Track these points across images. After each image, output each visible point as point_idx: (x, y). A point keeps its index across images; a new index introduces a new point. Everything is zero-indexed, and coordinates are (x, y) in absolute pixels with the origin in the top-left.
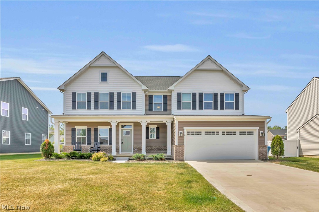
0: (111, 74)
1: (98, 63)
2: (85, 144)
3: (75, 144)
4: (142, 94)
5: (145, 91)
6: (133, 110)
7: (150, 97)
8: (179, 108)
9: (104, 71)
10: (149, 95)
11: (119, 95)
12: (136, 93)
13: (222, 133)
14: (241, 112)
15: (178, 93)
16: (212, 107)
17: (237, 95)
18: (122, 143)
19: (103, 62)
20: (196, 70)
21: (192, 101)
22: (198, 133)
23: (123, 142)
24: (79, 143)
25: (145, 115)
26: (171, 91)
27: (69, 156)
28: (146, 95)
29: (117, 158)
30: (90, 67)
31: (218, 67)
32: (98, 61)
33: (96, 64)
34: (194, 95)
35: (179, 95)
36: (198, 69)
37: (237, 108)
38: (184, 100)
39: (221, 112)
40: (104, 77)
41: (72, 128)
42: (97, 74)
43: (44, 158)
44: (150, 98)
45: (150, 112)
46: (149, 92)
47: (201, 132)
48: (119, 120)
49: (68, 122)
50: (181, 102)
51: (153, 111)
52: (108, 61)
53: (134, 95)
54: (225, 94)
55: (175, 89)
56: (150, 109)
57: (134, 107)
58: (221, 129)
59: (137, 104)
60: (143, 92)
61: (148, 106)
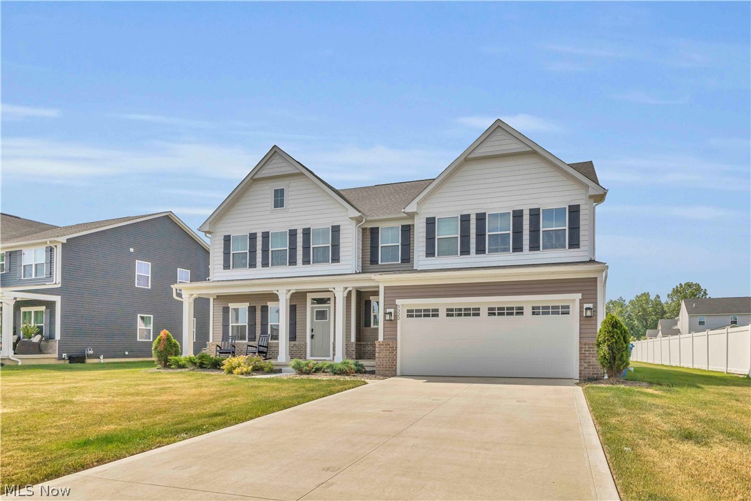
0: (293, 191)
1: (266, 172)
2: (245, 339)
3: (227, 340)
4: (350, 227)
5: (358, 220)
6: (333, 264)
7: (374, 232)
8: (430, 253)
9: (279, 185)
10: (372, 228)
11: (307, 232)
12: (338, 227)
13: (487, 312)
14: (586, 253)
15: (428, 219)
16: (509, 245)
17: (574, 211)
18: (312, 337)
19: (276, 168)
20: (468, 160)
21: (459, 236)
22: (431, 313)
23: (313, 333)
24: (234, 338)
25: (356, 273)
26: (411, 216)
27: (194, 364)
28: (364, 230)
29: (283, 369)
30: (253, 180)
31: (522, 145)
32: (267, 167)
33: (263, 172)
34: (465, 219)
35: (431, 222)
36: (472, 156)
37: (574, 244)
38: (441, 233)
39: (531, 257)
40: (279, 200)
41: (224, 308)
42: (266, 193)
43: (159, 366)
44: (371, 236)
45: (374, 266)
46: (367, 221)
47: (437, 310)
48: (294, 289)
49: (217, 296)
50: (434, 238)
51: (380, 263)
52: (285, 164)
53: (336, 230)
54: (541, 211)
55: (420, 210)
56: (374, 261)
57: (336, 259)
58: (484, 302)
59: (341, 250)
60: (354, 223)
61: (369, 253)
